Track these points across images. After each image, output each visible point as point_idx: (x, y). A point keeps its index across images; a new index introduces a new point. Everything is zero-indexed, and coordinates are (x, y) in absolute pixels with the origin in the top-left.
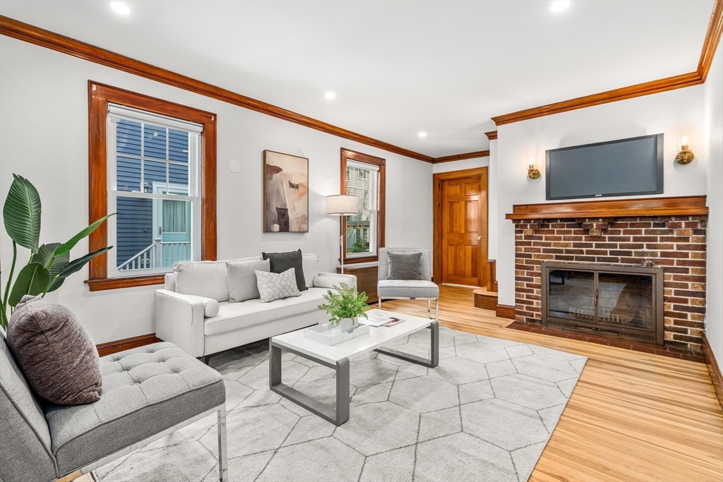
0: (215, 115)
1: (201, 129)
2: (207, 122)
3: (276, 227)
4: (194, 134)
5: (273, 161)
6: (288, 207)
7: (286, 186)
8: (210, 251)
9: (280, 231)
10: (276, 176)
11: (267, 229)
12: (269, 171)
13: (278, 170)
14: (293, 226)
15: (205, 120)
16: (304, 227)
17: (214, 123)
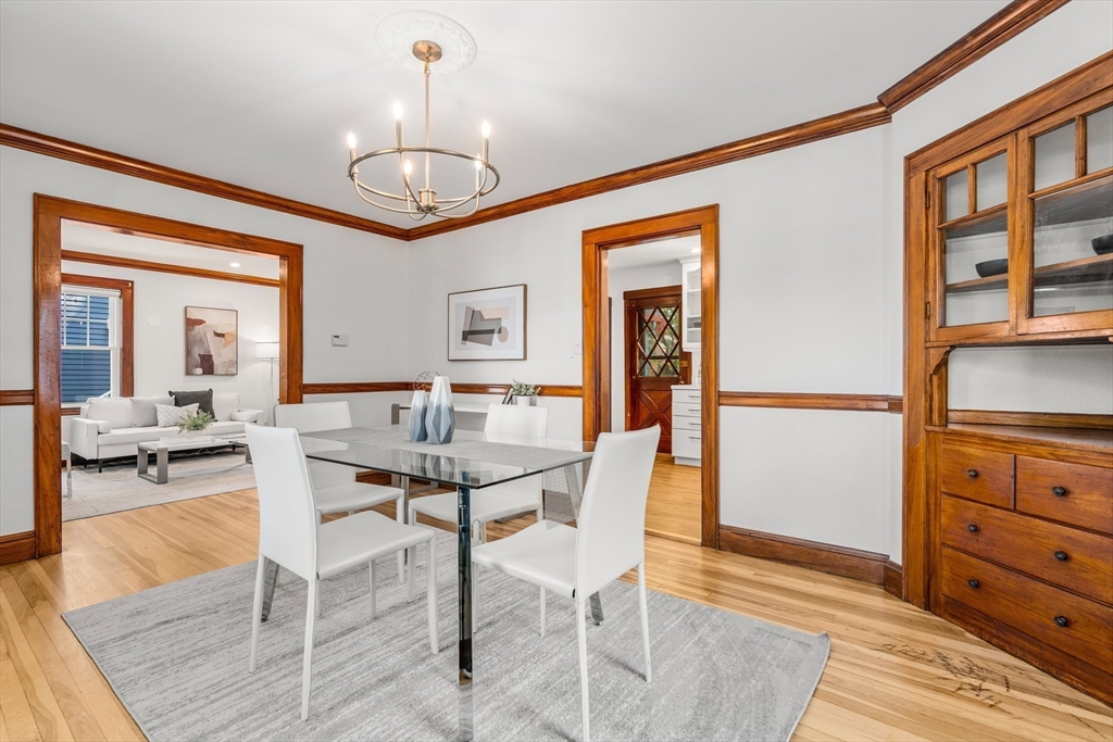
0: (132, 282)
1: (119, 294)
2: (125, 288)
3: (199, 371)
4: (114, 299)
5: (193, 315)
6: (212, 353)
7: (210, 336)
8: (128, 389)
9: (204, 374)
10: (197, 328)
11: (189, 372)
12: (191, 323)
13: (200, 322)
14: (218, 368)
15: (123, 286)
16: (233, 370)
17: (132, 288)
